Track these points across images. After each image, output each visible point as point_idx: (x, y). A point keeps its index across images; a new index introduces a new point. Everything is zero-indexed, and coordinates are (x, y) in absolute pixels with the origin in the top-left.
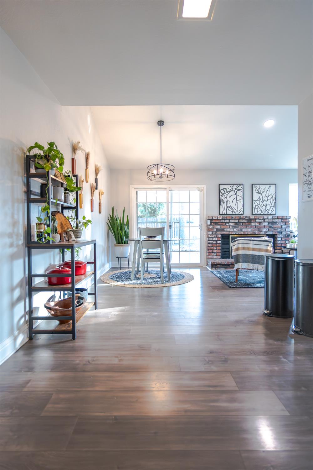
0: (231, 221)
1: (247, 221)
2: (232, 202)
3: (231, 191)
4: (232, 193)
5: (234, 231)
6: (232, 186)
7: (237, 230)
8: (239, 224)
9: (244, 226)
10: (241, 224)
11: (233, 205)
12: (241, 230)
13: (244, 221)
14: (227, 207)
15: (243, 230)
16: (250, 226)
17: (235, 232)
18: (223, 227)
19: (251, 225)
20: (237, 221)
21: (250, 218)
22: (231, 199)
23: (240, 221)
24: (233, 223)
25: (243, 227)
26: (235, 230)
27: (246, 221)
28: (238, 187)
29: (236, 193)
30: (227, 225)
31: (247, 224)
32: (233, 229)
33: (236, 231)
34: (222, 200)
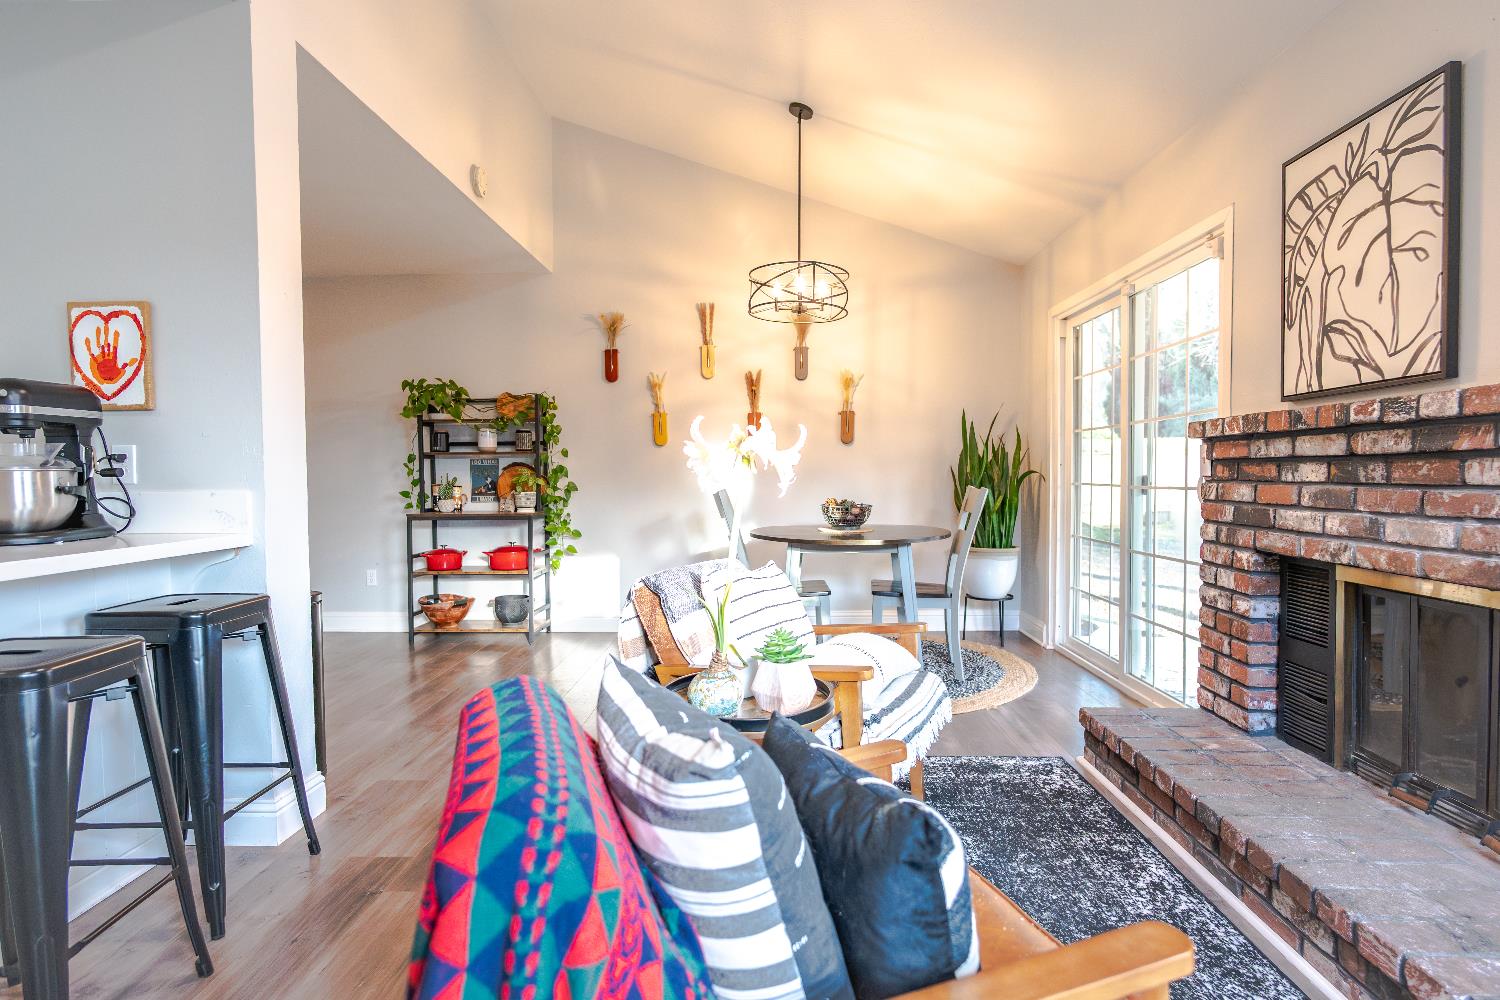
0: (1307, 446)
1: (1414, 438)
2: (1358, 282)
3: (1352, 183)
4: (1365, 193)
5: (1323, 534)
6: (1354, 136)
7: (1344, 530)
8: (1362, 474)
9: (1396, 494)
10: (1378, 472)
11: (1361, 303)
12: (1374, 535)
13: (1387, 443)
14: (1327, 330)
15: (1393, 529)
16: (1447, 494)
17: (1333, 544)
18: (1268, 493)
19: (1464, 485)
20: (1336, 446)
21: (1424, 412)
22: (1351, 256)
23: (1364, 444)
24: (1323, 468)
25: (1386, 499)
26: (1334, 523)
27: (1405, 446)
28: (1404, 119)
29: (1389, 181)
30: (1290, 478)
31: (1425, 469)
32: (1320, 515)
33: (1339, 537)
34: (1298, 279)
